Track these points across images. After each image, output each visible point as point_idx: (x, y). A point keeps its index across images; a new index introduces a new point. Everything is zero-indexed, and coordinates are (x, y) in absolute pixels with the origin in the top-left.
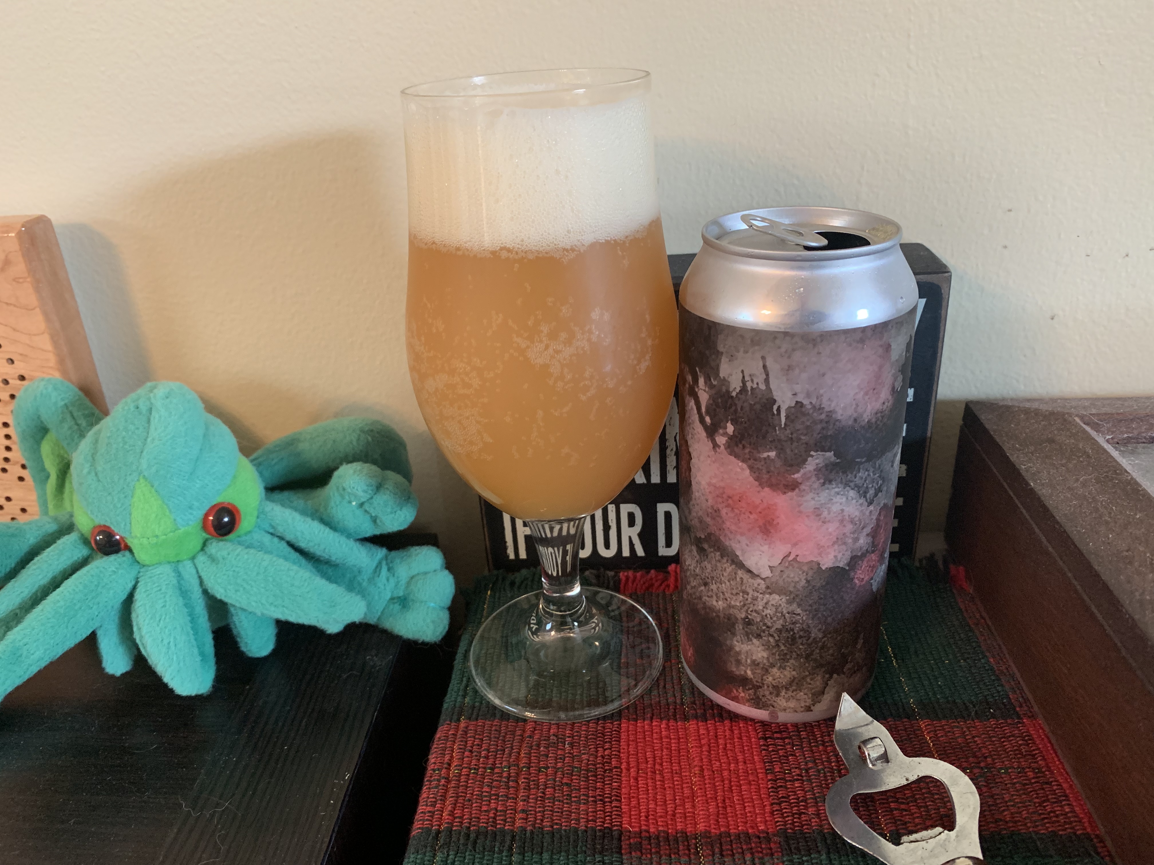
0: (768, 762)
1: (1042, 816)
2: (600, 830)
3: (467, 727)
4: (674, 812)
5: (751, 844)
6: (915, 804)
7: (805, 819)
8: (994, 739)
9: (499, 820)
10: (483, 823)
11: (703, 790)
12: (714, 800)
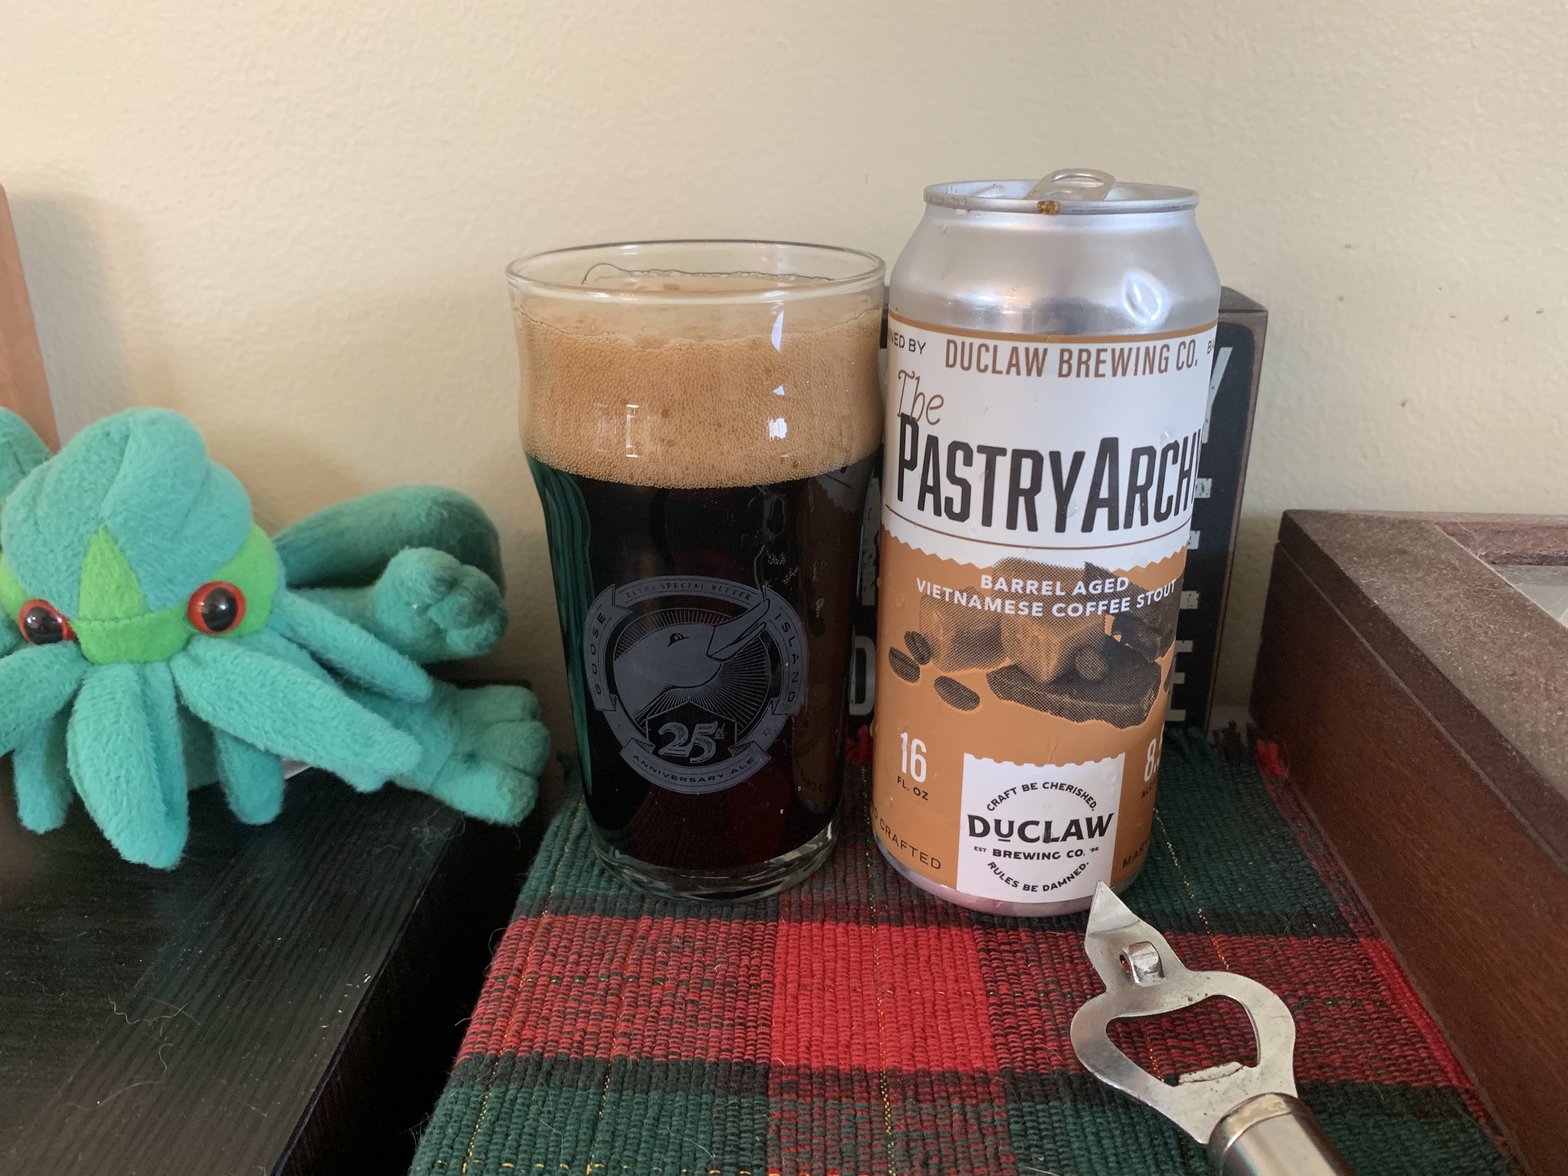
0: (991, 981)
1: (1388, 1062)
2: (737, 1064)
3: (550, 924)
4: (849, 1042)
5: (960, 1086)
6: (1203, 1041)
7: (1041, 1056)
8: (1318, 962)
9: (588, 1045)
10: (563, 1048)
11: (894, 1015)
12: (909, 1027)
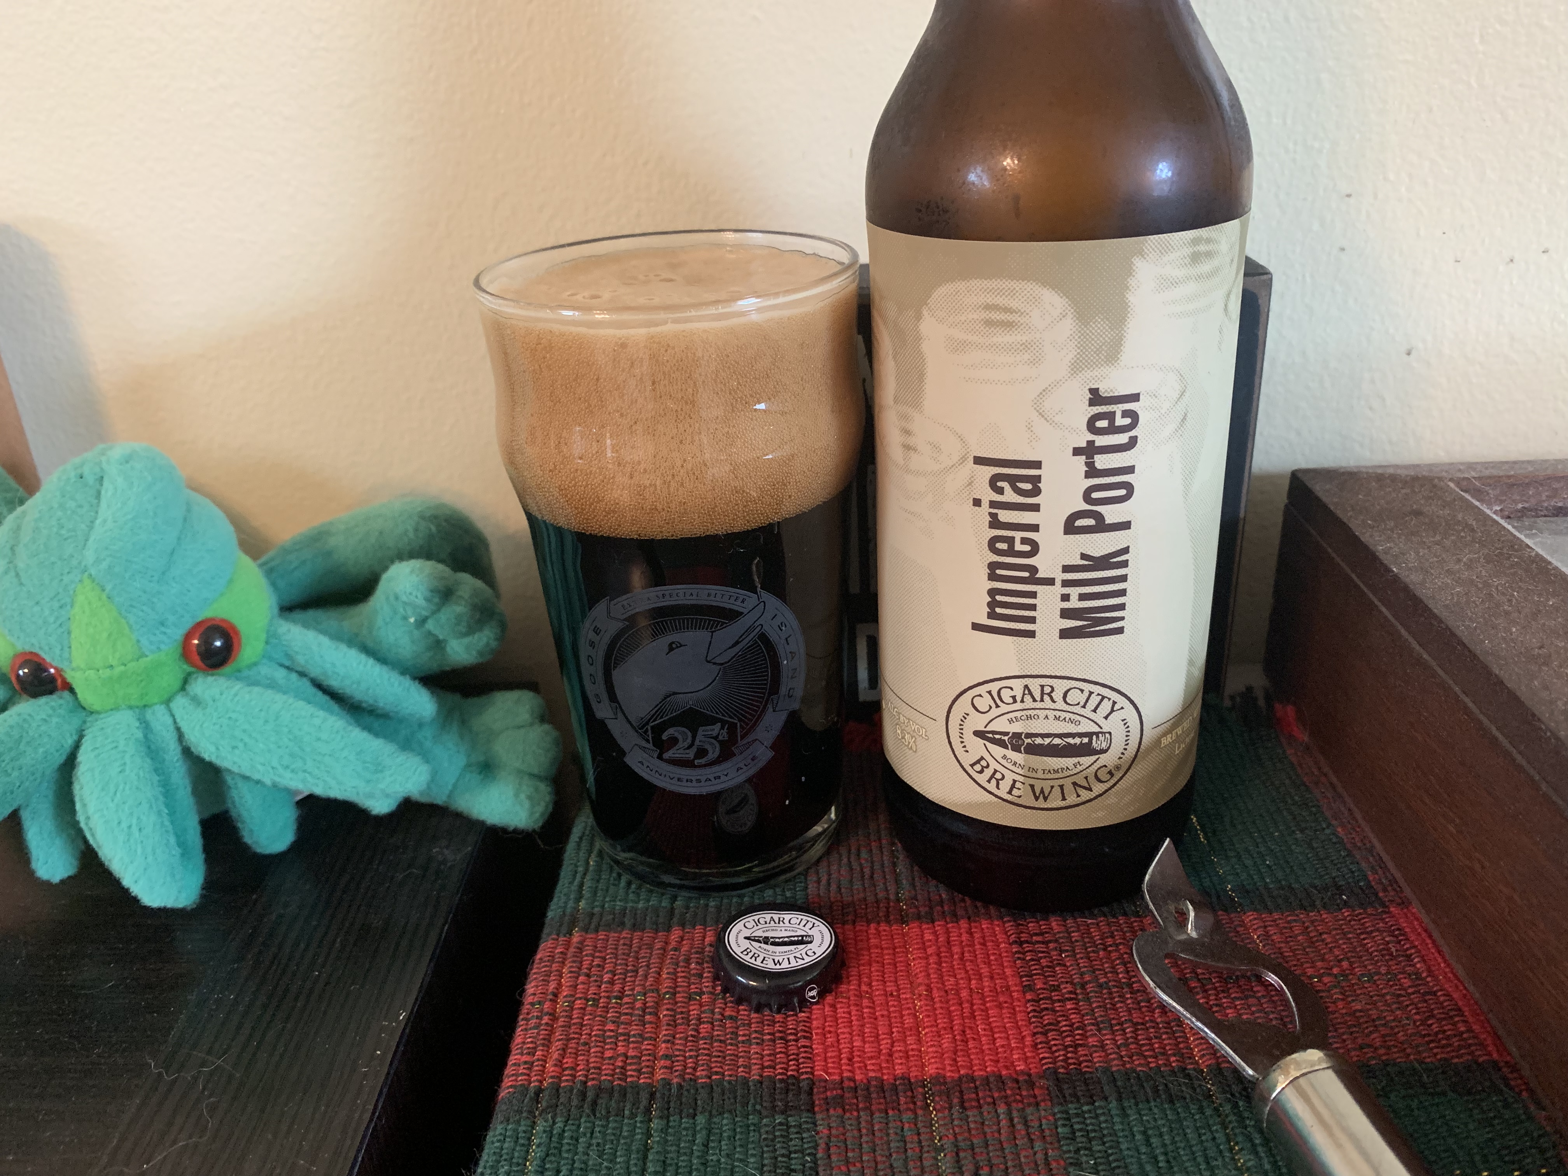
0: (1026, 976)
1: (1427, 1039)
2: (781, 1081)
3: (582, 942)
4: (891, 1050)
5: (1005, 1091)
7: (1083, 1053)
8: (1350, 936)
9: (630, 1070)
10: (606, 1075)
11: (933, 1018)
12: (949, 1030)
